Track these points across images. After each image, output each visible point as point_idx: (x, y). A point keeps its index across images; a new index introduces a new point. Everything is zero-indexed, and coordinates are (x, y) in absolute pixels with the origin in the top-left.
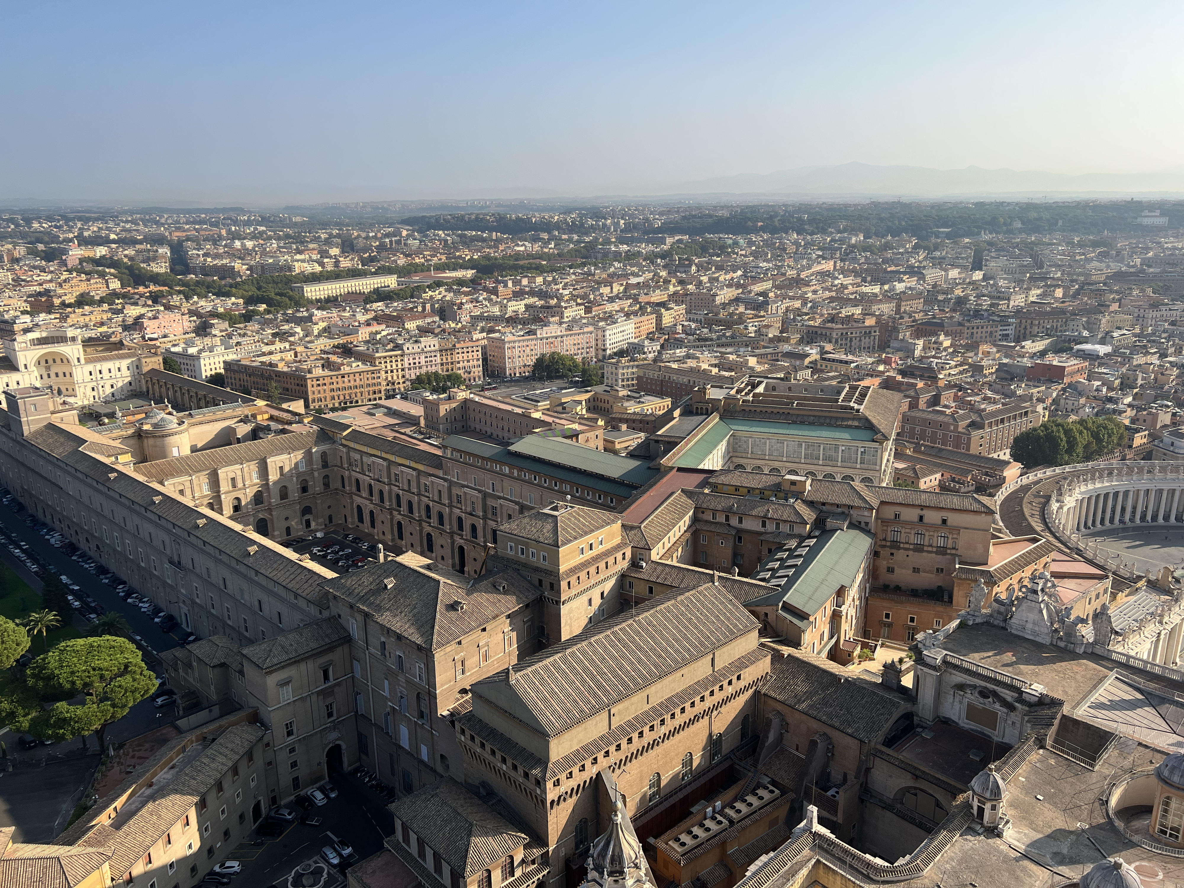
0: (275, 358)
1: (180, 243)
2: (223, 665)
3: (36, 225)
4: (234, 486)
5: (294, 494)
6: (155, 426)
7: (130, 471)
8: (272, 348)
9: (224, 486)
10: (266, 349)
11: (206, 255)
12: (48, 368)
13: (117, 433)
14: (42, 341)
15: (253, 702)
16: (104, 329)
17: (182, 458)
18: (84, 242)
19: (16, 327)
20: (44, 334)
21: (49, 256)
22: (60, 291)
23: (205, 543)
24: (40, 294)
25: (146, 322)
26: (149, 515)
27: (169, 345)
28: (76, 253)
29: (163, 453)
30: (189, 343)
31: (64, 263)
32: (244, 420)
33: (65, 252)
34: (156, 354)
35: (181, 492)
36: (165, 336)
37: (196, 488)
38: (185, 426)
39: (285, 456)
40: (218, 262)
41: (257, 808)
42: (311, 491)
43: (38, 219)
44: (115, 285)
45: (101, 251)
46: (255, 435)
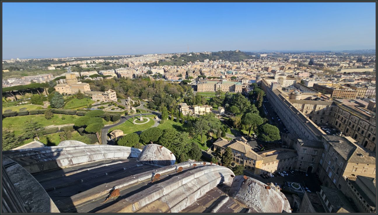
0: (326, 84)
1: (313, 58)
2: (293, 140)
3: (285, 55)
4: (307, 108)
5: (321, 114)
6: (295, 93)
7: (288, 100)
8: (327, 82)
9: (305, 108)
10: (325, 82)
11: (318, 61)
12: (279, 80)
13: (287, 93)
14: (280, 75)
15: (296, 149)
16: (291, 74)
17: (298, 100)
18: (293, 58)
19: (276, 72)
20: (281, 74)
21: (286, 60)
22: (286, 66)
23: (297, 117)
24: (282, 67)
25: (300, 74)
26: (289, 109)
27: (303, 79)
28: (291, 60)
29: (295, 98)
30: (307, 79)
31: (288, 62)
32: (315, 96)
33: (289, 59)
34: (300, 80)
35: (296, 106)
36: (303, 77)
37: (299, 106)
38: (301, 94)
39: (322, 105)
40: (320, 63)
41: (290, 168)
42: (325, 114)
43: (286, 54)
44: (296, 66)
45: (296, 60)
46: (316, 99)
